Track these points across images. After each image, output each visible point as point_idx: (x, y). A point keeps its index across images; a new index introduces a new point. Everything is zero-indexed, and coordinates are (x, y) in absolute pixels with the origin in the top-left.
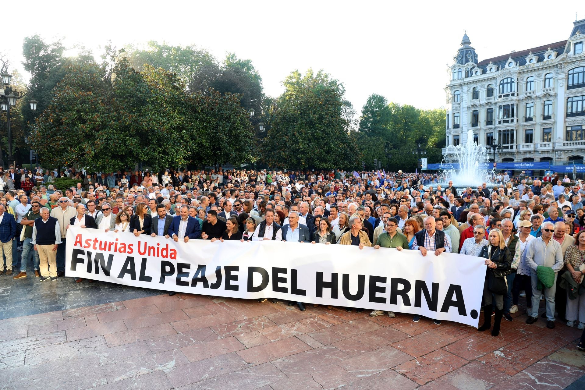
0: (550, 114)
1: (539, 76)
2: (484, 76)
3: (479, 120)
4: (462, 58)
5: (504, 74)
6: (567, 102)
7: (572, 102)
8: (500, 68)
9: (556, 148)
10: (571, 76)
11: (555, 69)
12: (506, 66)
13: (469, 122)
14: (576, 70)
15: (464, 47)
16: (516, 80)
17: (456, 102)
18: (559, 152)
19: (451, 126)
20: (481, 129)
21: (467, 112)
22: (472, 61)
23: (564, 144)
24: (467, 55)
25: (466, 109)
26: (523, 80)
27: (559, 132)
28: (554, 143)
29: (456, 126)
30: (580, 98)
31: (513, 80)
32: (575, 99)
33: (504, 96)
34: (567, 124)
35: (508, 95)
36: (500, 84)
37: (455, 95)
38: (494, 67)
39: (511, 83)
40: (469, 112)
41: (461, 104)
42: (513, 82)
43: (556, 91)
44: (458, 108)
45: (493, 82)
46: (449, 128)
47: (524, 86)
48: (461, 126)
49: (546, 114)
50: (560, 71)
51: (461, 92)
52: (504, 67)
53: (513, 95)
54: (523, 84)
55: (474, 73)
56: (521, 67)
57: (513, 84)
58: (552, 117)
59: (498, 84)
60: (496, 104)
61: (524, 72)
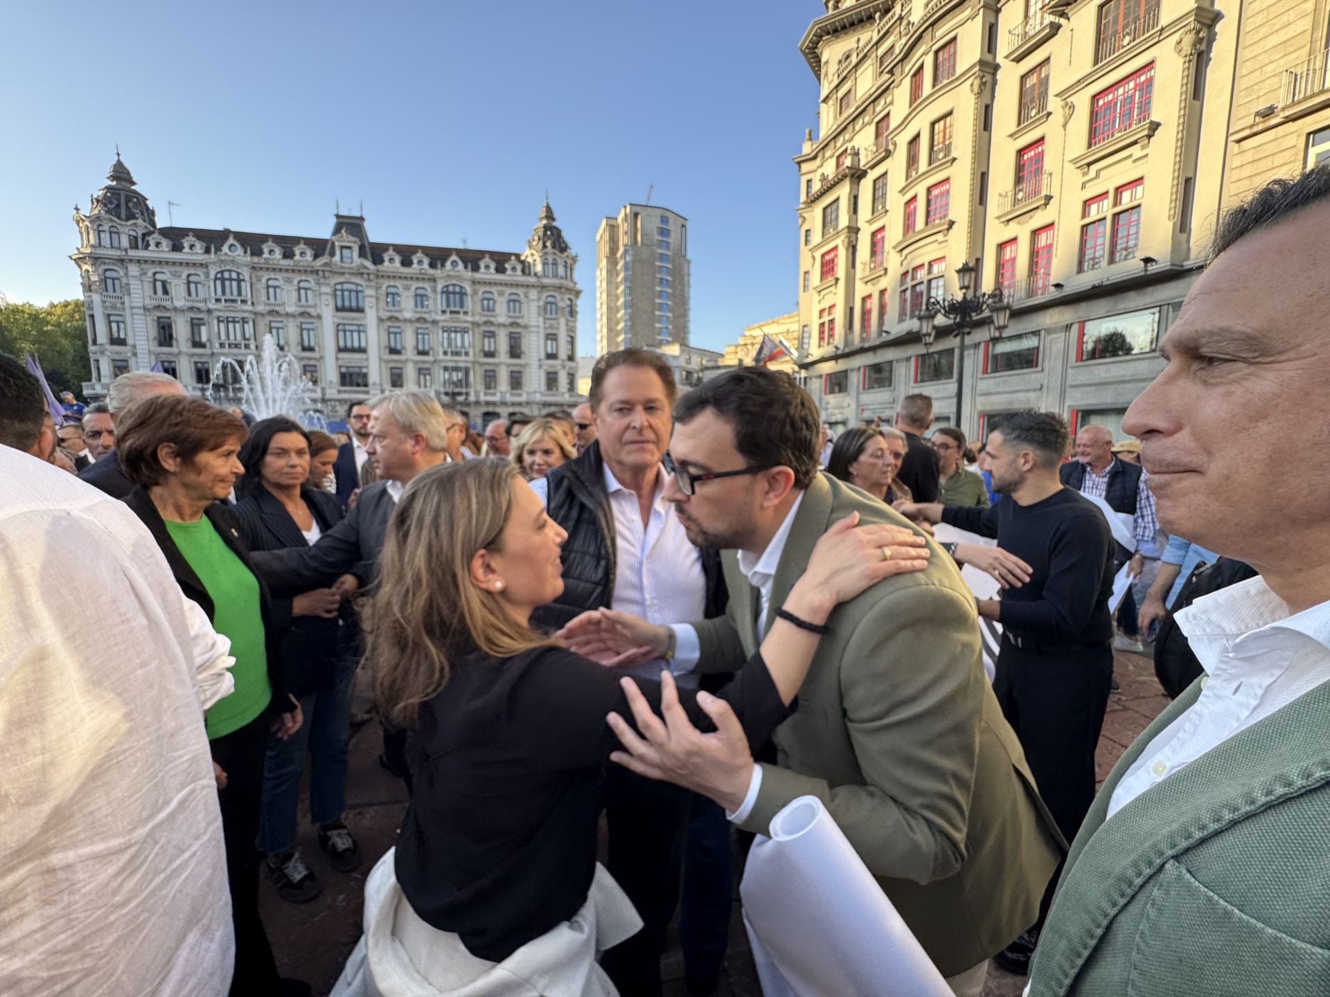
0: (312, 344)
1: (289, 281)
2: (177, 256)
3: (174, 336)
4: (118, 206)
5: (222, 261)
6: (338, 331)
7: (345, 331)
8: (213, 250)
9: (328, 396)
10: (339, 293)
11: (315, 276)
12: (225, 249)
13: (151, 338)
14: (346, 286)
15: (119, 187)
16: (247, 278)
17: (111, 293)
18: (333, 403)
19: (102, 338)
20: (180, 353)
21: (143, 317)
22: (144, 221)
23: (339, 392)
24: (130, 205)
25: (142, 311)
26: (259, 280)
27: (330, 373)
28: (323, 390)
29: (118, 342)
30: (355, 328)
31: (241, 277)
32: (347, 328)
33: (226, 301)
34: (340, 363)
35: (233, 301)
36: (216, 279)
37: (106, 278)
38: (199, 247)
39: (239, 281)
40: (149, 319)
41: (126, 299)
42: (243, 280)
43: (318, 311)
44: (119, 305)
45: (200, 271)
46: (99, 341)
47: (263, 292)
48: (130, 341)
49: (306, 343)
50: (322, 280)
51: (122, 273)
52: (221, 250)
53: (244, 302)
54: (261, 286)
55: (152, 243)
56: (256, 259)
57: (243, 284)
58: (317, 349)
59: (212, 276)
60: (209, 311)
61: (261, 268)
